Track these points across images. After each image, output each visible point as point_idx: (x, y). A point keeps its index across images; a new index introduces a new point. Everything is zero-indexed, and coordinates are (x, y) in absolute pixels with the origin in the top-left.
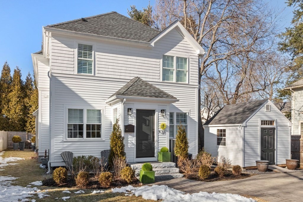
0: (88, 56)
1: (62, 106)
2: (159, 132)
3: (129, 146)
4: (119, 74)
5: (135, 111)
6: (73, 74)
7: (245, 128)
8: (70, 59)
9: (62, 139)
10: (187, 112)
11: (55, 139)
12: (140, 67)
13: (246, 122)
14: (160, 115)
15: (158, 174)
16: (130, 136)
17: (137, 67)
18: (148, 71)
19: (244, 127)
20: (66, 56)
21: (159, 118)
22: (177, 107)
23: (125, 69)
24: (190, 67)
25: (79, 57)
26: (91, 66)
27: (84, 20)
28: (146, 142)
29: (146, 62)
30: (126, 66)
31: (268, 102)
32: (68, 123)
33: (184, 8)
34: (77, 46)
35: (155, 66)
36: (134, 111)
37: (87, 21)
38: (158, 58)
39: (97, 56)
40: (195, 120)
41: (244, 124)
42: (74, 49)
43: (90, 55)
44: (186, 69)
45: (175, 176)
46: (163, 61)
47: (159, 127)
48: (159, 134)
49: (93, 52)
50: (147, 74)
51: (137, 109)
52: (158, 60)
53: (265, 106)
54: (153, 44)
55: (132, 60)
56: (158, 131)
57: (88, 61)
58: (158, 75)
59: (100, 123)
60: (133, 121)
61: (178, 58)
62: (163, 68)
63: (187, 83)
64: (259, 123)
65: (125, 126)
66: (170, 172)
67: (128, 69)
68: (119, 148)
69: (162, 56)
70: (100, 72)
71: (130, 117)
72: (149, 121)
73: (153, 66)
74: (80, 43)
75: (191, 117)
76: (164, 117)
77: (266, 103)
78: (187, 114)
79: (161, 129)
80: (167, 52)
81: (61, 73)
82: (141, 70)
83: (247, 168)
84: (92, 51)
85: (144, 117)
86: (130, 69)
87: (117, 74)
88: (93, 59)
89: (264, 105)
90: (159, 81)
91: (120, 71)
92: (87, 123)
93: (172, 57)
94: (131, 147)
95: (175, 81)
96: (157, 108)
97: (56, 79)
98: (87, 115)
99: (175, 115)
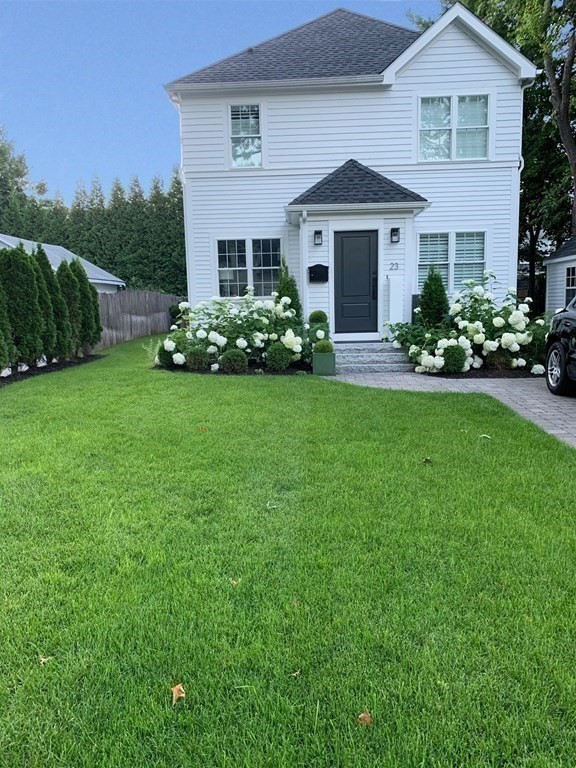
0: (252, 128)
1: (207, 236)
5: (331, 237)
6: (222, 169)
10: (486, 230)
25: (234, 132)
27: (250, 51)
32: (219, 267)
34: (229, 111)
43: (256, 125)
44: (487, 124)
45: (393, 368)
46: (421, 113)
49: (260, 119)
56: (384, 276)
57: (253, 138)
58: (409, 148)
60: (325, 257)
62: (422, 129)
63: (487, 157)
65: (310, 268)
69: (419, 101)
74: (233, 105)
75: (496, 240)
78: (486, 235)
81: (201, 170)
84: (258, 117)
88: (260, 135)
90: (410, 163)
92: (254, 267)
95: (454, 158)
96: (382, 225)
97: (194, 184)
98: (254, 251)
99: (452, 239)
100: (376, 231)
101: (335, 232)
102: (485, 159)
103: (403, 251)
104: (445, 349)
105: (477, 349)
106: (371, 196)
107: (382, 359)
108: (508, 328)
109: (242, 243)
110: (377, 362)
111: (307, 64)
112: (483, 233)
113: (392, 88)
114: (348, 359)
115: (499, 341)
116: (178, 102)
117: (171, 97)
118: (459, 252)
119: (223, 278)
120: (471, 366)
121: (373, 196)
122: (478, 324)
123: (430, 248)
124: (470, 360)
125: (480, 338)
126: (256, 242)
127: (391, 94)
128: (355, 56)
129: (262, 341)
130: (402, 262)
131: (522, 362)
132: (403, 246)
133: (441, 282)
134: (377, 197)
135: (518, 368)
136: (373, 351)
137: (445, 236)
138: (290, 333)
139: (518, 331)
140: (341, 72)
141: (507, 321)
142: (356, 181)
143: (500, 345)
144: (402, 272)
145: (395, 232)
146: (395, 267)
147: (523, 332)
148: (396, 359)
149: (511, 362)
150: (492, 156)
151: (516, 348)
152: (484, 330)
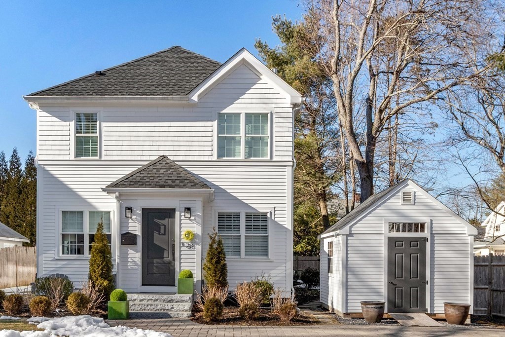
0: (91, 130)
1: (53, 207)
2: (182, 245)
3: (129, 267)
4: (140, 153)
5: (140, 212)
6: (68, 159)
7: (349, 238)
8: (64, 138)
9: (53, 256)
10: (269, 211)
11: (44, 255)
12: (176, 139)
13: (351, 227)
14: (183, 217)
15: (151, 310)
16: (132, 251)
17: (170, 139)
18: (190, 144)
19: (345, 236)
20: (59, 133)
21: (182, 222)
22: (246, 203)
23: (151, 143)
24: (275, 130)
25: (77, 132)
26: (97, 145)
27: (100, 74)
28: (159, 261)
29: (187, 129)
30: (151, 139)
31: (408, 185)
32: (62, 232)
33: (335, 9)
34: (74, 116)
35: (204, 134)
36: (138, 212)
37: (105, 74)
38: (209, 119)
39: (103, 129)
40: (286, 226)
41: (346, 229)
42: (70, 122)
43: (94, 127)
44: (267, 134)
45: (175, 315)
46: (219, 124)
47: (182, 237)
48: (183, 248)
49: (98, 123)
50: (188, 148)
51: (143, 209)
52: (209, 124)
53: (401, 194)
54: (195, 98)
55: (162, 129)
56: (180, 243)
57: (92, 137)
58: (210, 148)
59: (110, 232)
60: (135, 227)
61: (248, 116)
62: (219, 135)
63: (268, 158)
64: (384, 229)
65: (122, 234)
66: (173, 308)
67: (154, 143)
68: (99, 267)
69: (217, 116)
70: (109, 153)
71: (130, 221)
72: (165, 226)
73: (200, 134)
74: (78, 112)
75: (276, 220)
76: (190, 220)
77: (404, 187)
78: (269, 215)
79: (184, 240)
80: (226, 108)
81: (52, 159)
82: (177, 143)
83: (354, 316)
84: (96, 122)
85: (156, 220)
86: (158, 143)
87: (136, 153)
88: (98, 135)
89: (398, 192)
90: (210, 160)
91: (141, 148)
92: (89, 232)
93: (238, 115)
94: (132, 269)
95: (244, 157)
96: (178, 205)
98: (90, 219)
99: (243, 217)
100: (174, 209)
103: (194, 225)
106: (170, 183)
109: (81, 213)
111: (136, 85)
112: (267, 214)
118: (248, 227)
123: (226, 223)
126: (91, 213)
128: (174, 81)
134: (173, 184)
137: (238, 215)
140: (159, 93)
142: (162, 171)
145: (188, 210)
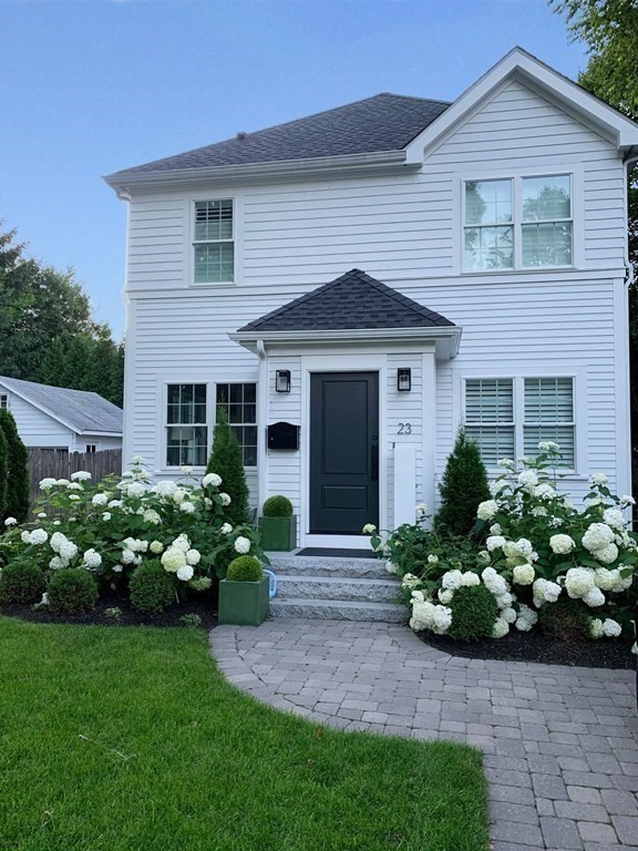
1: (153, 378)
5: (306, 380)
6: (178, 287)
9: (151, 468)
10: (575, 374)
25: (197, 238)
26: (232, 259)
32: (168, 423)
34: (192, 208)
43: (227, 226)
51: (311, 374)
57: (223, 244)
59: (255, 422)
60: (296, 410)
62: (468, 226)
63: (572, 265)
65: (269, 427)
69: (463, 188)
70: (252, 272)
74: (199, 200)
75: (592, 392)
78: (574, 383)
84: (231, 216)
88: (233, 239)
90: (449, 275)
95: (519, 266)
96: (384, 365)
97: (141, 307)
98: (219, 399)
99: (519, 389)
100: (376, 373)
101: (313, 374)
102: (570, 266)
103: (418, 405)
104: (456, 592)
105: (523, 594)
106: (367, 318)
107: (361, 592)
108: (581, 556)
109: (201, 389)
110: (353, 598)
112: (571, 379)
113: (423, 170)
114: (301, 588)
115: (563, 580)
116: (127, 199)
117: (118, 194)
118: (530, 409)
119: (174, 438)
120: (512, 626)
121: (369, 319)
122: (524, 545)
123: (483, 401)
124: (510, 614)
125: (524, 573)
126: (221, 388)
127: (421, 178)
129: (137, 553)
130: (418, 422)
131: (612, 627)
132: (418, 397)
133: (478, 459)
134: (374, 320)
135: (605, 638)
136: (352, 574)
137: (507, 384)
138: (182, 542)
139: (601, 564)
141: (578, 542)
143: (564, 591)
144: (418, 438)
145: (404, 374)
146: (405, 429)
147: (611, 566)
148: (386, 594)
149: (588, 627)
150: (579, 263)
151: (597, 598)
152: (535, 556)
